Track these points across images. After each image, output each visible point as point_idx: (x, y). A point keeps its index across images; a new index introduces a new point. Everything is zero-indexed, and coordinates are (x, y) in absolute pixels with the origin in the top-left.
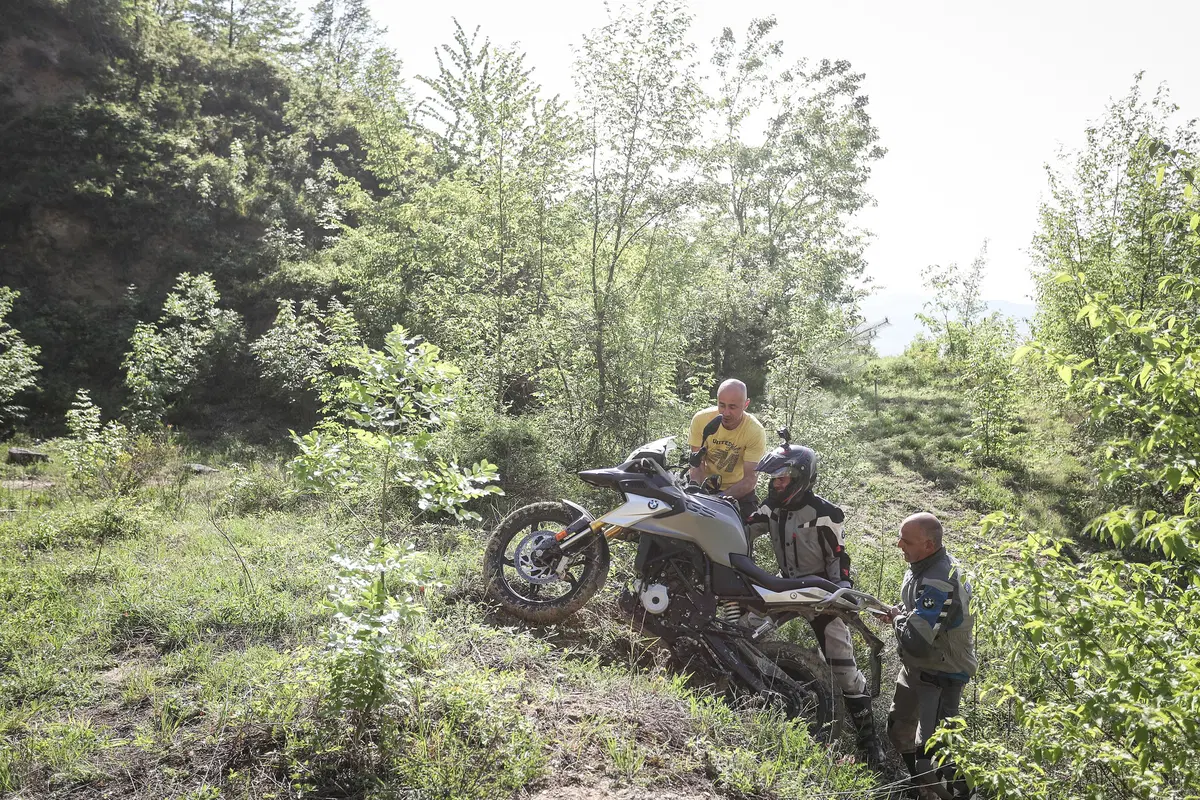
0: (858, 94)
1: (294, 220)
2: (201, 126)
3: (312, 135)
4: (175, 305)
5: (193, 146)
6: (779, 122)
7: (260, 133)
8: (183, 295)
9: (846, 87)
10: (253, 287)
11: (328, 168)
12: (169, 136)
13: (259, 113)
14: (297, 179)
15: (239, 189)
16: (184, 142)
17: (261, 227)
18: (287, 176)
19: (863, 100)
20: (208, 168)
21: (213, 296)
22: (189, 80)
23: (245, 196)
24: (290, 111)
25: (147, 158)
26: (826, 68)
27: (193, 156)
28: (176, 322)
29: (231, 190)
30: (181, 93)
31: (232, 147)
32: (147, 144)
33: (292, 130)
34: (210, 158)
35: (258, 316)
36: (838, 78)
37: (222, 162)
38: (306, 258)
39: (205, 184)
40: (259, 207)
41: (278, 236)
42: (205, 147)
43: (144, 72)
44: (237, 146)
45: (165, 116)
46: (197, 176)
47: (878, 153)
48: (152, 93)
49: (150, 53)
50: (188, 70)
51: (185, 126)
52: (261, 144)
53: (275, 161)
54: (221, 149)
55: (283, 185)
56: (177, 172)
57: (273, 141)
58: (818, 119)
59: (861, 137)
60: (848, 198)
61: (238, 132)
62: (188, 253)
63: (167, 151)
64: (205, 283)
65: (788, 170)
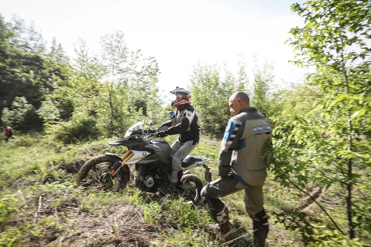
0: (156, 63)
1: (46, 86)
2: (22, 68)
3: (50, 70)
4: (16, 104)
5: (21, 72)
6: (143, 67)
7: (37, 69)
8: (17, 101)
9: (154, 61)
10: (37, 100)
11: (54, 76)
12: (14, 69)
13: (37, 65)
14: (47, 78)
15: (33, 80)
16: (18, 71)
17: (38, 88)
18: (44, 78)
19: (157, 64)
20: (24, 76)
21: (25, 101)
22: (19, 58)
23: (34, 82)
24: (44, 65)
25: (7, 74)
26: (151, 58)
27: (20, 74)
28: (16, 108)
29: (30, 80)
30: (17, 61)
31: (30, 72)
32: (8, 71)
33: (45, 69)
34: (25, 74)
35: (37, 105)
36: (153, 60)
37: (28, 75)
38: (49, 93)
39: (24, 79)
40: (37, 84)
41: (43, 89)
42: (24, 72)
43: (6, 56)
44: (32, 72)
45: (12, 65)
46: (21, 78)
47: (160, 73)
48: (9, 60)
49: (8, 52)
50: (19, 56)
51: (18, 68)
52: (38, 72)
53: (41, 75)
54: (28, 72)
55: (43, 79)
56: (16, 77)
57: (40, 71)
58: (150, 67)
59: (157, 70)
60: (156, 80)
61: (32, 69)
62: (20, 93)
63: (13, 73)
64: (23, 99)
65: (145, 75)
